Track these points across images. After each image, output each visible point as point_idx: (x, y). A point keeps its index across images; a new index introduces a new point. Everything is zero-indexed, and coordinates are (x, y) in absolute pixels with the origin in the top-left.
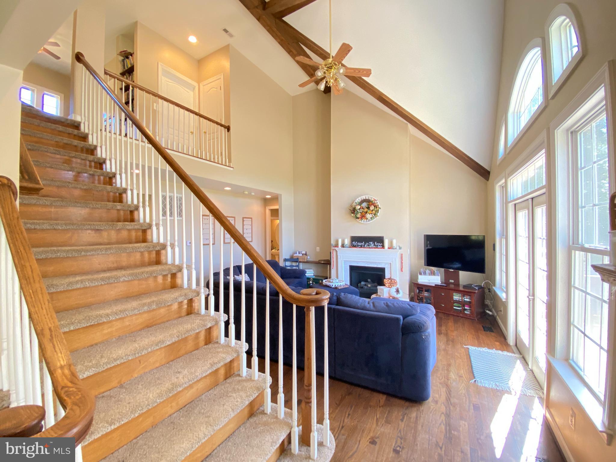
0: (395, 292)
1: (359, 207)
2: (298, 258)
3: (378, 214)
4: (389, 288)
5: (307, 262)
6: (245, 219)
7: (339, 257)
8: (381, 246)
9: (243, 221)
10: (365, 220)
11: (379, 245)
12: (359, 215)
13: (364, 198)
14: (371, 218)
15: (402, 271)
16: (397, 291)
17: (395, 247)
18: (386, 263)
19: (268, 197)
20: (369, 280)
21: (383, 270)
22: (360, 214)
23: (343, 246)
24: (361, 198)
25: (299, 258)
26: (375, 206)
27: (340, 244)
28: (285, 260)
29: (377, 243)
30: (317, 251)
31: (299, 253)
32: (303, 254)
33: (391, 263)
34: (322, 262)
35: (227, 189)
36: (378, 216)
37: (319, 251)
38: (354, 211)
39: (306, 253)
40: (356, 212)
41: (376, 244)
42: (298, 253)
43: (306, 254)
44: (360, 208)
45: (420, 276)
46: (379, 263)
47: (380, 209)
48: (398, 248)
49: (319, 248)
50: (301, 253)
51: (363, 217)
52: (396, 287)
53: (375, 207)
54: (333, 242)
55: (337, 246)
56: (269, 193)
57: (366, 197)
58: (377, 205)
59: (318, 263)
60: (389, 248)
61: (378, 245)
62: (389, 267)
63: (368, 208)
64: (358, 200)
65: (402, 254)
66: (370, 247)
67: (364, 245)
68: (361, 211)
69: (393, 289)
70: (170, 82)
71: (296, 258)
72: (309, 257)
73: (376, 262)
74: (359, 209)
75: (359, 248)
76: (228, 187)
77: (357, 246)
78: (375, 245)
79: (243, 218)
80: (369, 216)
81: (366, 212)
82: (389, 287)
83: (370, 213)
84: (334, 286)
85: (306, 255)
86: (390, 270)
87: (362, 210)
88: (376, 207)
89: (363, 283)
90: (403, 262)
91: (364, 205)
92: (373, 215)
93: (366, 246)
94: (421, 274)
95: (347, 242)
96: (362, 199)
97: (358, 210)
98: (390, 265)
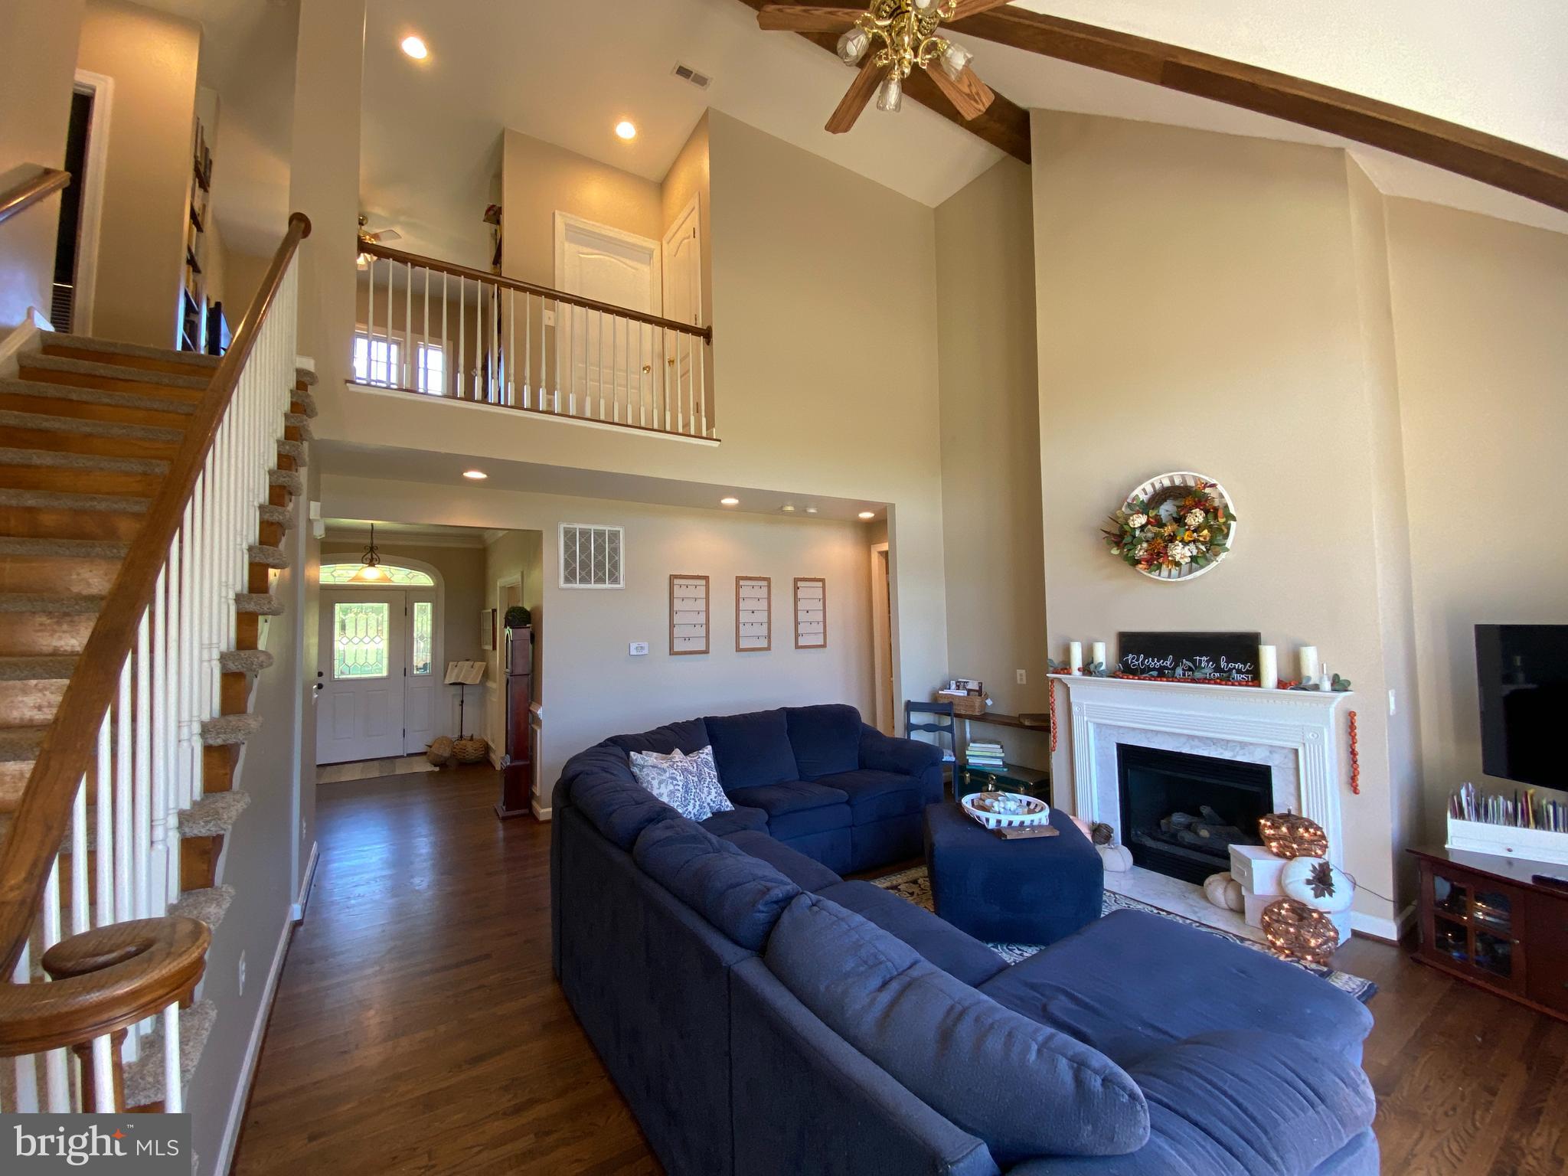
0: (1309, 882)
1: (1139, 520)
2: (951, 704)
3: (1229, 543)
4: (1281, 862)
5: (984, 718)
6: (800, 584)
7: (1075, 709)
8: (1248, 672)
9: (796, 588)
10: (1175, 572)
11: (1239, 672)
12: (1140, 552)
13: (1167, 483)
14: (1194, 559)
15: (1356, 791)
16: (1322, 881)
17: (1314, 680)
18: (1273, 749)
19: (866, 515)
20: (1205, 810)
21: (1261, 775)
22: (1145, 545)
23: (1088, 669)
24: (1153, 485)
25: (956, 702)
26: (1207, 512)
27: (1077, 661)
28: (911, 707)
29: (1228, 662)
30: (1019, 682)
31: (958, 687)
32: (969, 691)
33: (1296, 751)
34: (1027, 723)
35: (730, 501)
36: (1227, 550)
37: (1024, 682)
38: (1119, 537)
39: (981, 688)
40: (1128, 539)
41: (1223, 664)
42: (953, 686)
43: (980, 692)
44: (1148, 523)
45: (1453, 825)
46: (1243, 745)
47: (1234, 519)
48: (1327, 685)
49: (1023, 672)
50: (964, 688)
51: (1157, 557)
52: (1316, 862)
53: (1210, 516)
54: (1053, 654)
55: (1066, 668)
56: (866, 506)
57: (1172, 480)
58: (1217, 503)
59: (1013, 723)
60: (1282, 684)
61: (1231, 670)
62: (1291, 765)
63: (1180, 520)
64: (1142, 492)
65: (1351, 715)
66: (1198, 675)
67: (1174, 669)
68: (1150, 535)
69: (1303, 868)
70: (587, 254)
71: (946, 701)
72: (989, 702)
73: (1228, 741)
74: (1142, 528)
75: (1155, 678)
76: (731, 497)
77: (1143, 671)
78: (1218, 669)
79: (796, 580)
80: (1180, 552)
81: (1172, 539)
82: (1280, 855)
83: (1186, 538)
84: (992, 825)
85: (980, 695)
86: (1292, 778)
87: (1156, 529)
88: (1212, 512)
89: (1178, 818)
90: (1358, 748)
91: (1166, 510)
92: (1203, 548)
93: (1179, 671)
94: (1459, 814)
95: (1103, 653)
96: (1158, 486)
97: (1137, 533)
98: (1292, 756)
